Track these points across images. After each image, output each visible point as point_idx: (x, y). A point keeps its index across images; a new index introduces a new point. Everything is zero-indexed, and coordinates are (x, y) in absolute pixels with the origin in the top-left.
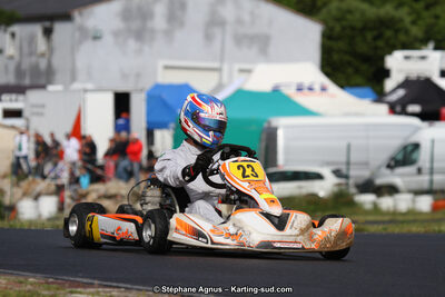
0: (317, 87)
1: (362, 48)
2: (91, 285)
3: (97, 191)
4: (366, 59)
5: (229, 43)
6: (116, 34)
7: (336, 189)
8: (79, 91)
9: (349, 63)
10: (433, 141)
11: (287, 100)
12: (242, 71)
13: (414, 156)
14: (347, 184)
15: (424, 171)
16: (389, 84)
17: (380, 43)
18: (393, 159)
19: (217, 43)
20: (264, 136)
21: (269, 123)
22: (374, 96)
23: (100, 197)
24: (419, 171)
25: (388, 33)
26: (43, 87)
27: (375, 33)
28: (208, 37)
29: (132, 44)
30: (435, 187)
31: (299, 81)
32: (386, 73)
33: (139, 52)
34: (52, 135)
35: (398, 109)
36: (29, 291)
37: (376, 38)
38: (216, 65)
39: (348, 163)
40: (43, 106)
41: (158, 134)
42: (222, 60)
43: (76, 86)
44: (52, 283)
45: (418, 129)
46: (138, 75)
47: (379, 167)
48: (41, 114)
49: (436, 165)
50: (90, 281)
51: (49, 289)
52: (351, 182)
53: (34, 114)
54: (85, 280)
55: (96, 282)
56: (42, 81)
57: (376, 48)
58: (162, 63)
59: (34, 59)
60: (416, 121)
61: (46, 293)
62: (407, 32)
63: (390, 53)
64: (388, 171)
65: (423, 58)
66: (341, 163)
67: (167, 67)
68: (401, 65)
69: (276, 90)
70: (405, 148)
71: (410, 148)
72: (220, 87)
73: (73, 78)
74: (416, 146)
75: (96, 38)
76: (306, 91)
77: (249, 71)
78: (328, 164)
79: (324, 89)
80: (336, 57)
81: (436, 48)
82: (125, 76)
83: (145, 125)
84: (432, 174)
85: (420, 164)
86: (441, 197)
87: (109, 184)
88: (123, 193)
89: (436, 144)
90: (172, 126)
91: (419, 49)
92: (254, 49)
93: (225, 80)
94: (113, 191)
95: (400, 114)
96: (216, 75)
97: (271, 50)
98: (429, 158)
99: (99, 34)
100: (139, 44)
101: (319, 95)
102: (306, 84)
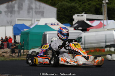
0: (56, 24)
1: (67, 14)
3: (2, 51)
4: (68, 16)
5: (33, 13)
6: (5, 12)
9: (64, 18)
10: (85, 36)
11: (49, 27)
12: (37, 20)
13: (81, 40)
15: (83, 44)
16: (74, 23)
17: (71, 12)
19: (31, 14)
20: (43, 36)
21: (44, 33)
22: (70, 26)
23: (2, 53)
24: (82, 44)
25: (73, 10)
27: (70, 10)
28: (29, 12)
29: (9, 14)
30: (86, 47)
31: (51, 22)
32: (73, 20)
33: (11, 16)
35: (76, 29)
37: (70, 11)
38: (31, 19)
41: (17, 36)
42: (32, 18)
45: (81, 33)
46: (11, 22)
49: (86, 42)
57: (70, 14)
58: (17, 19)
60: (81, 31)
62: (78, 9)
63: (74, 15)
65: (82, 16)
67: (18, 20)
68: (76, 18)
69: (46, 25)
70: (78, 38)
72: (32, 24)
74: (81, 37)
76: (53, 25)
77: (39, 20)
79: (58, 24)
80: (60, 16)
81: (85, 13)
82: (8, 22)
83: (13, 34)
84: (85, 44)
85: (82, 42)
86: (87, 50)
87: (5, 49)
88: (8, 51)
89: (86, 37)
90: (20, 34)
91: (81, 14)
92: (40, 15)
93: (33, 23)
94: (6, 51)
95: (76, 30)
96: (31, 21)
97: (44, 15)
98: (84, 40)
99: (1, 12)
100: (11, 14)
101: (57, 26)
102: (53, 23)
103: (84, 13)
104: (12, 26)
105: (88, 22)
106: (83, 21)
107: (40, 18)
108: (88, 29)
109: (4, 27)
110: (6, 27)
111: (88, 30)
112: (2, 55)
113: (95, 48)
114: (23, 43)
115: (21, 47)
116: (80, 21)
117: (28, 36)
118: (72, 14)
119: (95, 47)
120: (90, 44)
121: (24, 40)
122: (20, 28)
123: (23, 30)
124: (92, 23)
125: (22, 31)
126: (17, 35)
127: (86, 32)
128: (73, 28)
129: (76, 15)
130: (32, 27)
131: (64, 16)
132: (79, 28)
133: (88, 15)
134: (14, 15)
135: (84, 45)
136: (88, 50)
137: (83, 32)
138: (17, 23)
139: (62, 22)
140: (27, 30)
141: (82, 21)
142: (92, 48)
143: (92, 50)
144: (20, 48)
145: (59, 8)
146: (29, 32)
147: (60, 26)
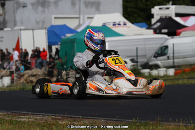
0: (122, 23)
1: (141, 5)
3: (28, 73)
4: (143, 10)
5: (82, 5)
6: (33, 4)
7: (132, 67)
8: (18, 30)
10: (173, 44)
11: (109, 29)
12: (88, 18)
13: (166, 51)
14: (137, 65)
15: (170, 58)
16: (153, 21)
17: (149, 3)
18: (156, 53)
19: (77, 6)
22: (147, 26)
23: (29, 76)
24: (168, 58)
26: (2, 29)
28: (73, 4)
29: (40, 8)
30: (176, 64)
31: (114, 21)
32: (152, 16)
33: (43, 12)
34: (7, 50)
35: (158, 31)
37: (146, 1)
38: (77, 16)
39: (137, 56)
40: (2, 37)
42: (80, 14)
43: (16, 28)
44: (10, 114)
45: (167, 39)
46: (43, 22)
47: (151, 57)
48: (2, 41)
49: (175, 55)
50: (26, 113)
51: (8, 117)
52: (139, 64)
54: (24, 113)
55: (30, 113)
56: (2, 27)
57: (147, 5)
58: (53, 16)
60: (166, 36)
61: (8, 119)
63: (153, 7)
64: (155, 59)
65: (168, 8)
66: (135, 56)
67: (55, 18)
68: (158, 12)
70: (161, 48)
71: (163, 48)
72: (79, 25)
73: (15, 25)
74: (167, 47)
75: (24, 7)
76: (117, 25)
77: (92, 18)
78: (128, 57)
79: (125, 24)
80: (129, 10)
81: (173, 4)
82: (37, 23)
83: (47, 44)
84: (174, 59)
85: (168, 55)
86: (178, 68)
87: (33, 70)
88: (39, 73)
89: (175, 46)
90: (59, 43)
91: (166, 5)
92: (94, 8)
93: (81, 23)
94: (35, 73)
95: (158, 33)
96: (77, 20)
97: (101, 8)
98: (172, 52)
99: (25, 5)
100: (43, 8)
101: (123, 27)
102: (117, 23)
103: (171, 3)
104: (45, 29)
105: (178, 19)
106: (170, 18)
107: (95, 14)
108: (179, 31)
109: (32, 31)
110: (34, 31)
111: (178, 34)
112: (28, 81)
113: (191, 65)
114: (65, 58)
115: (62, 65)
116: (164, 17)
117: (74, 45)
118: (149, 5)
119: (192, 63)
120: (183, 58)
121: (66, 53)
122: (58, 33)
123: (65, 36)
124: (185, 21)
125: (63, 37)
126: (53, 45)
127: (175, 37)
128: (151, 31)
129: (157, 8)
130: (79, 30)
131: (135, 10)
132: (163, 31)
133: (177, 6)
134: (48, 9)
135: (172, 61)
136: (180, 70)
137: (170, 37)
138: (53, 24)
139: (133, 21)
140: (72, 36)
141: (167, 17)
142: (186, 66)
143: (187, 69)
144: (60, 67)
146: (75, 39)
147: (129, 27)
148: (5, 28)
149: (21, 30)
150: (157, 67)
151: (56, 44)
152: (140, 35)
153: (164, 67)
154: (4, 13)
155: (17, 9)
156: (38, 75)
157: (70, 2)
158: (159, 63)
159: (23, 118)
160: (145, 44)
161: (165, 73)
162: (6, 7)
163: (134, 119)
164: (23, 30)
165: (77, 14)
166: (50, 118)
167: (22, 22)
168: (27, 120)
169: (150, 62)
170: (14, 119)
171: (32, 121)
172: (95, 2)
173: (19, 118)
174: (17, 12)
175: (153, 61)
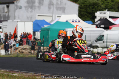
0: (77, 21)
1: (89, 10)
2: (18, 72)
3: (21, 47)
4: (90, 13)
5: (54, 8)
6: (25, 7)
9: (86, 14)
10: (107, 34)
11: (70, 24)
12: (58, 16)
13: (103, 38)
15: (105, 42)
16: (96, 20)
17: (94, 9)
18: (97, 39)
19: (52, 9)
22: (92, 23)
23: (21, 49)
25: (96, 7)
26: (7, 21)
27: (92, 7)
28: (49, 8)
29: (30, 9)
30: (108, 46)
31: (73, 19)
32: (96, 17)
33: (31, 12)
35: (98, 26)
36: (2, 73)
37: (92, 8)
38: (51, 15)
40: (7, 26)
41: (36, 33)
42: (53, 14)
43: (15, 20)
44: (8, 71)
45: (104, 31)
46: (31, 18)
47: (94, 41)
48: (7, 28)
49: (108, 41)
51: (7, 73)
53: (4, 28)
54: (16, 71)
55: (19, 71)
56: (6, 19)
57: (93, 11)
59: (4, 14)
60: (103, 29)
62: (101, 6)
63: (96, 12)
64: (96, 42)
65: (105, 13)
67: (38, 16)
68: (99, 15)
69: (67, 21)
70: (100, 36)
71: (101, 36)
72: (52, 21)
73: (15, 19)
74: (103, 36)
75: (20, 8)
76: (74, 22)
77: (60, 17)
79: (79, 21)
80: (82, 13)
81: (108, 11)
82: (28, 18)
83: (33, 31)
84: (107, 43)
85: (104, 40)
87: (24, 46)
88: (27, 48)
90: (40, 31)
91: (104, 11)
92: (61, 11)
93: (54, 19)
94: (25, 48)
95: (99, 28)
96: (51, 17)
97: (66, 11)
98: (106, 39)
100: (32, 10)
102: (75, 20)
103: (107, 10)
104: (32, 22)
105: (111, 20)
106: (106, 19)
107: (62, 14)
108: (111, 27)
109: (24, 22)
111: (111, 29)
112: (21, 52)
114: (43, 39)
115: (41, 44)
116: (103, 18)
117: (49, 32)
118: (94, 11)
121: (44, 36)
122: (40, 24)
123: (43, 26)
124: (115, 21)
125: (42, 27)
126: (37, 31)
127: (108, 30)
128: (95, 26)
129: (98, 12)
130: (52, 23)
131: (85, 13)
132: (102, 26)
133: (111, 12)
134: (34, 10)
135: (106, 44)
137: (105, 30)
138: (37, 19)
139: (84, 19)
140: (47, 27)
141: (104, 18)
144: (40, 45)
145: (81, 4)
146: (49, 28)
147: (81, 23)
148: (9, 20)
149: (17, 22)
150: (97, 47)
151: (38, 31)
152: (88, 28)
153: (101, 48)
154: (9, 11)
155: (16, 9)
156: (27, 49)
157: (48, 7)
158: (98, 45)
159: (15, 74)
160: (90, 34)
161: (102, 51)
162: (10, 8)
163: (80, 77)
164: (19, 22)
165: (51, 14)
166: (31, 74)
167: (18, 17)
168: (18, 75)
169: (93, 44)
170: (10, 74)
171: (20, 76)
172: (62, 7)
173: (13, 74)
174: (16, 11)
175: (94, 44)
